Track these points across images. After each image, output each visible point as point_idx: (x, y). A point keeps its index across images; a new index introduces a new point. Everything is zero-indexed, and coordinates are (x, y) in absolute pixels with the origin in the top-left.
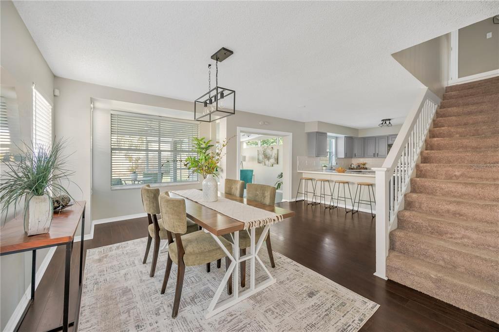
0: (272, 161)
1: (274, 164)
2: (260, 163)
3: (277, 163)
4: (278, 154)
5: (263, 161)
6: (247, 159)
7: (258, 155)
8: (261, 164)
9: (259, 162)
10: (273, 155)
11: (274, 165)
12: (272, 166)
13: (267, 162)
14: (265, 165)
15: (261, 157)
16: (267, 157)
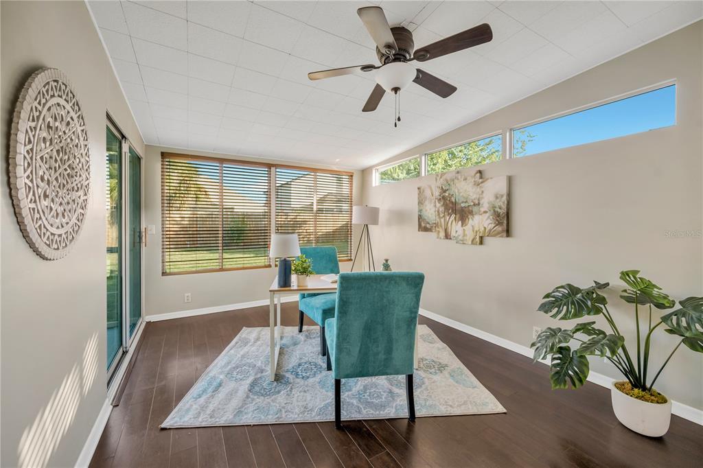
0: (481, 221)
1: (491, 234)
2: (426, 229)
3: (508, 232)
4: (509, 195)
5: (437, 225)
6: (382, 217)
7: (420, 203)
8: (432, 235)
9: (424, 227)
10: (487, 200)
11: (487, 240)
12: (481, 243)
13: (456, 228)
14: (447, 236)
15: (431, 211)
16: (455, 211)
